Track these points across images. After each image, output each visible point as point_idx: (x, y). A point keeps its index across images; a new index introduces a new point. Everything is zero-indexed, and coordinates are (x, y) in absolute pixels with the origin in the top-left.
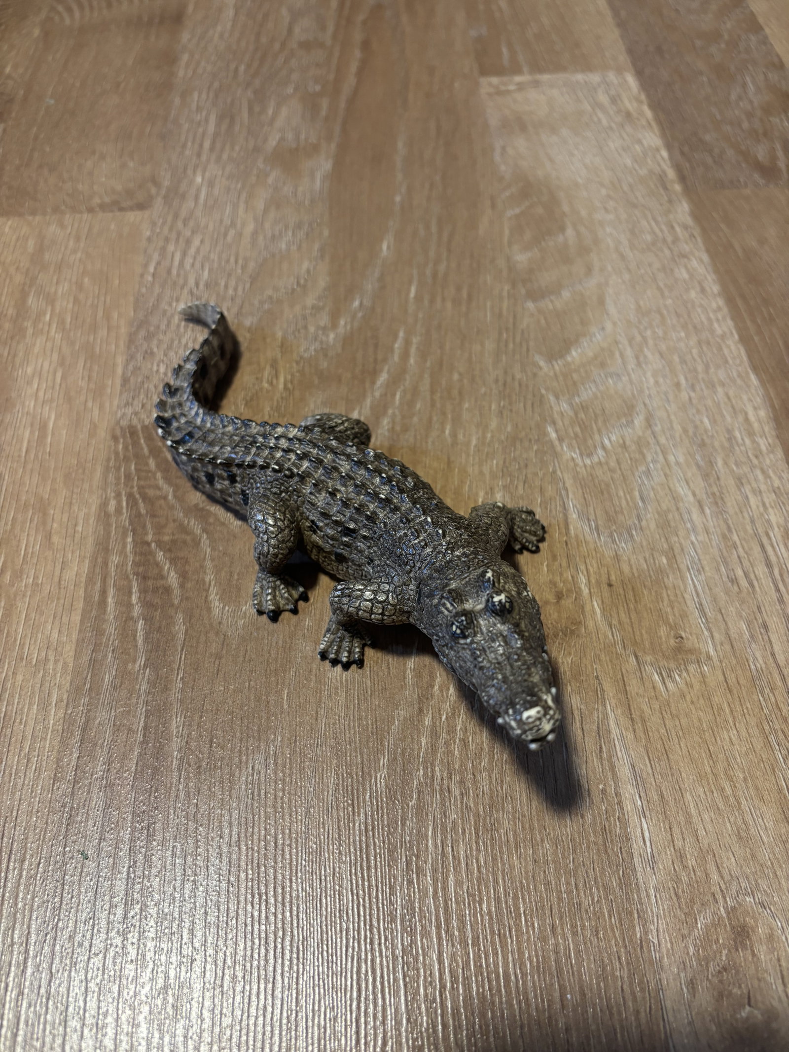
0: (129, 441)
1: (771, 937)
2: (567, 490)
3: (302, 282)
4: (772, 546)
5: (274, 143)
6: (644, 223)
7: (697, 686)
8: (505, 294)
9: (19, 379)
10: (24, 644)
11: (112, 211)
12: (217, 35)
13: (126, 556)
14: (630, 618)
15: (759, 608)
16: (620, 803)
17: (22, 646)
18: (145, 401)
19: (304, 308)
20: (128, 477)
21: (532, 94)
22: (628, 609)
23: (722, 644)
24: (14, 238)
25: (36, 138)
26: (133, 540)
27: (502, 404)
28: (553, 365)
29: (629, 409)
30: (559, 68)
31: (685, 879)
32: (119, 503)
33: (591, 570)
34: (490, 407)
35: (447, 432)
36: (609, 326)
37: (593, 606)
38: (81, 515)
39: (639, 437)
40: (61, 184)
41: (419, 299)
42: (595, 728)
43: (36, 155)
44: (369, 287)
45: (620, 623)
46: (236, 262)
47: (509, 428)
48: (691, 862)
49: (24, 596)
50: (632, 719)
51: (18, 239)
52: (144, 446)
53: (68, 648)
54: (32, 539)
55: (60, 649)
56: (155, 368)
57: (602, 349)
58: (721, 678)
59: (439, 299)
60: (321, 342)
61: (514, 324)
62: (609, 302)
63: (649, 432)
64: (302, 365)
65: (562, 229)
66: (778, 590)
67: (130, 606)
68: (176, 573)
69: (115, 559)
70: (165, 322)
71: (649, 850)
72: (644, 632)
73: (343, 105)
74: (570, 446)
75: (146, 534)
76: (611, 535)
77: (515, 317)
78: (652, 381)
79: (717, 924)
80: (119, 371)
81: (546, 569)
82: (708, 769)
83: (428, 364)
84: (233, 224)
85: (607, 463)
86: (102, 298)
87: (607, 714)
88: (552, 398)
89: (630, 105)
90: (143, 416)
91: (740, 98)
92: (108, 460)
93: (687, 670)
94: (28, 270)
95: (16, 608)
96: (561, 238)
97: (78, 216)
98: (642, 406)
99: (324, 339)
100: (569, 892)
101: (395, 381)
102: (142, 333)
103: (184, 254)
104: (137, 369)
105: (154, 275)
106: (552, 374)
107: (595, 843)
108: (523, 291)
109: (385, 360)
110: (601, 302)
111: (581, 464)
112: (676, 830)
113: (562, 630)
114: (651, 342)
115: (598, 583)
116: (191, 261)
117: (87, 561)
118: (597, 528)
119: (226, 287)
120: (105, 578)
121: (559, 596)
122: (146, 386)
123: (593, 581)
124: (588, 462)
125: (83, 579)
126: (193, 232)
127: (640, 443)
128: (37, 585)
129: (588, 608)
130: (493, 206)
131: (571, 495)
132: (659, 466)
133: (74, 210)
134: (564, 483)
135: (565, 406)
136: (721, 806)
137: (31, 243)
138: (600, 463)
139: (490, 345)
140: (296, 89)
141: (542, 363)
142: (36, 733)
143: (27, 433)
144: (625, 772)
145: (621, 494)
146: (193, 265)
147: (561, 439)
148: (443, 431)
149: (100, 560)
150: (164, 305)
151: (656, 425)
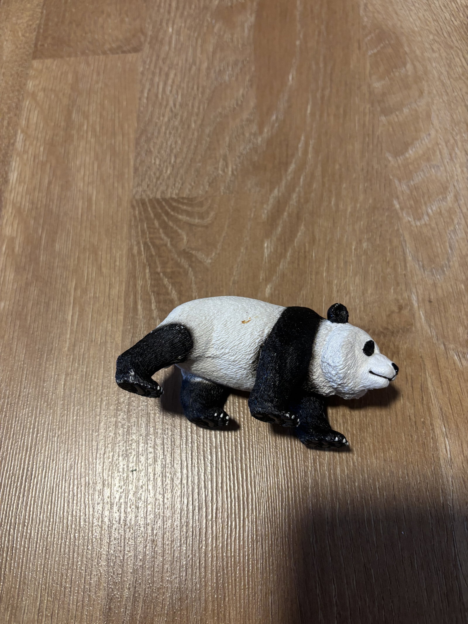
0: (142, 209)
2: (405, 241)
3: (240, 103)
6: (457, 59)
8: (367, 111)
9: (72, 169)
10: (92, 333)
11: (117, 53)
13: (146, 281)
14: (441, 322)
16: (433, 429)
17: (91, 333)
18: (149, 183)
19: (242, 120)
20: (143, 231)
22: (441, 316)
26: (150, 271)
27: (366, 185)
28: (397, 160)
29: (445, 189)
32: (139, 248)
33: (419, 292)
34: (359, 187)
35: (333, 203)
36: (433, 133)
37: (420, 314)
38: (118, 255)
39: (450, 208)
40: (84, 35)
41: (313, 114)
42: (419, 386)
43: (67, 15)
44: (282, 105)
45: (435, 325)
46: (198, 89)
47: (371, 201)
49: (89, 304)
50: (441, 382)
51: (62, 74)
52: (151, 212)
53: (117, 335)
54: (90, 270)
55: (113, 336)
56: (153, 161)
57: (428, 149)
59: (325, 115)
60: (253, 144)
61: (373, 131)
62: (433, 115)
63: (456, 204)
64: (242, 158)
65: (404, 64)
67: (151, 310)
68: (176, 291)
69: (140, 283)
70: (157, 131)
71: (449, 456)
72: (449, 330)
74: (408, 214)
75: (157, 267)
76: (431, 271)
77: (373, 126)
78: (459, 170)
80: (132, 163)
81: (392, 291)
83: (320, 158)
84: (194, 62)
85: (430, 225)
86: (117, 115)
87: (427, 378)
88: (397, 182)
90: (149, 193)
92: (131, 221)
94: (70, 95)
95: (86, 311)
96: (403, 71)
97: (97, 57)
98: (453, 187)
99: (255, 141)
101: (300, 168)
102: (144, 138)
103: (165, 84)
104: (142, 162)
105: (147, 98)
106: (396, 165)
107: (418, 451)
108: (379, 109)
109: (293, 155)
110: (429, 116)
111: (414, 225)
113: (401, 329)
114: (460, 144)
115: (423, 300)
117: (124, 284)
118: (423, 267)
119: (193, 106)
120: (135, 294)
121: (400, 308)
122: (149, 173)
123: (420, 299)
124: (418, 224)
125: (123, 295)
126: (170, 68)
127: (451, 212)
128: (96, 297)
129: (417, 315)
130: (359, 48)
131: (408, 245)
132: (462, 227)
134: (404, 237)
135: (404, 187)
137: (70, 76)
138: (426, 224)
139: (358, 146)
141: (390, 158)
142: (104, 384)
143: (80, 204)
144: (436, 411)
145: (438, 244)
146: (171, 91)
147: (402, 209)
148: (330, 203)
149: (131, 283)
150: (155, 119)
151: (461, 200)
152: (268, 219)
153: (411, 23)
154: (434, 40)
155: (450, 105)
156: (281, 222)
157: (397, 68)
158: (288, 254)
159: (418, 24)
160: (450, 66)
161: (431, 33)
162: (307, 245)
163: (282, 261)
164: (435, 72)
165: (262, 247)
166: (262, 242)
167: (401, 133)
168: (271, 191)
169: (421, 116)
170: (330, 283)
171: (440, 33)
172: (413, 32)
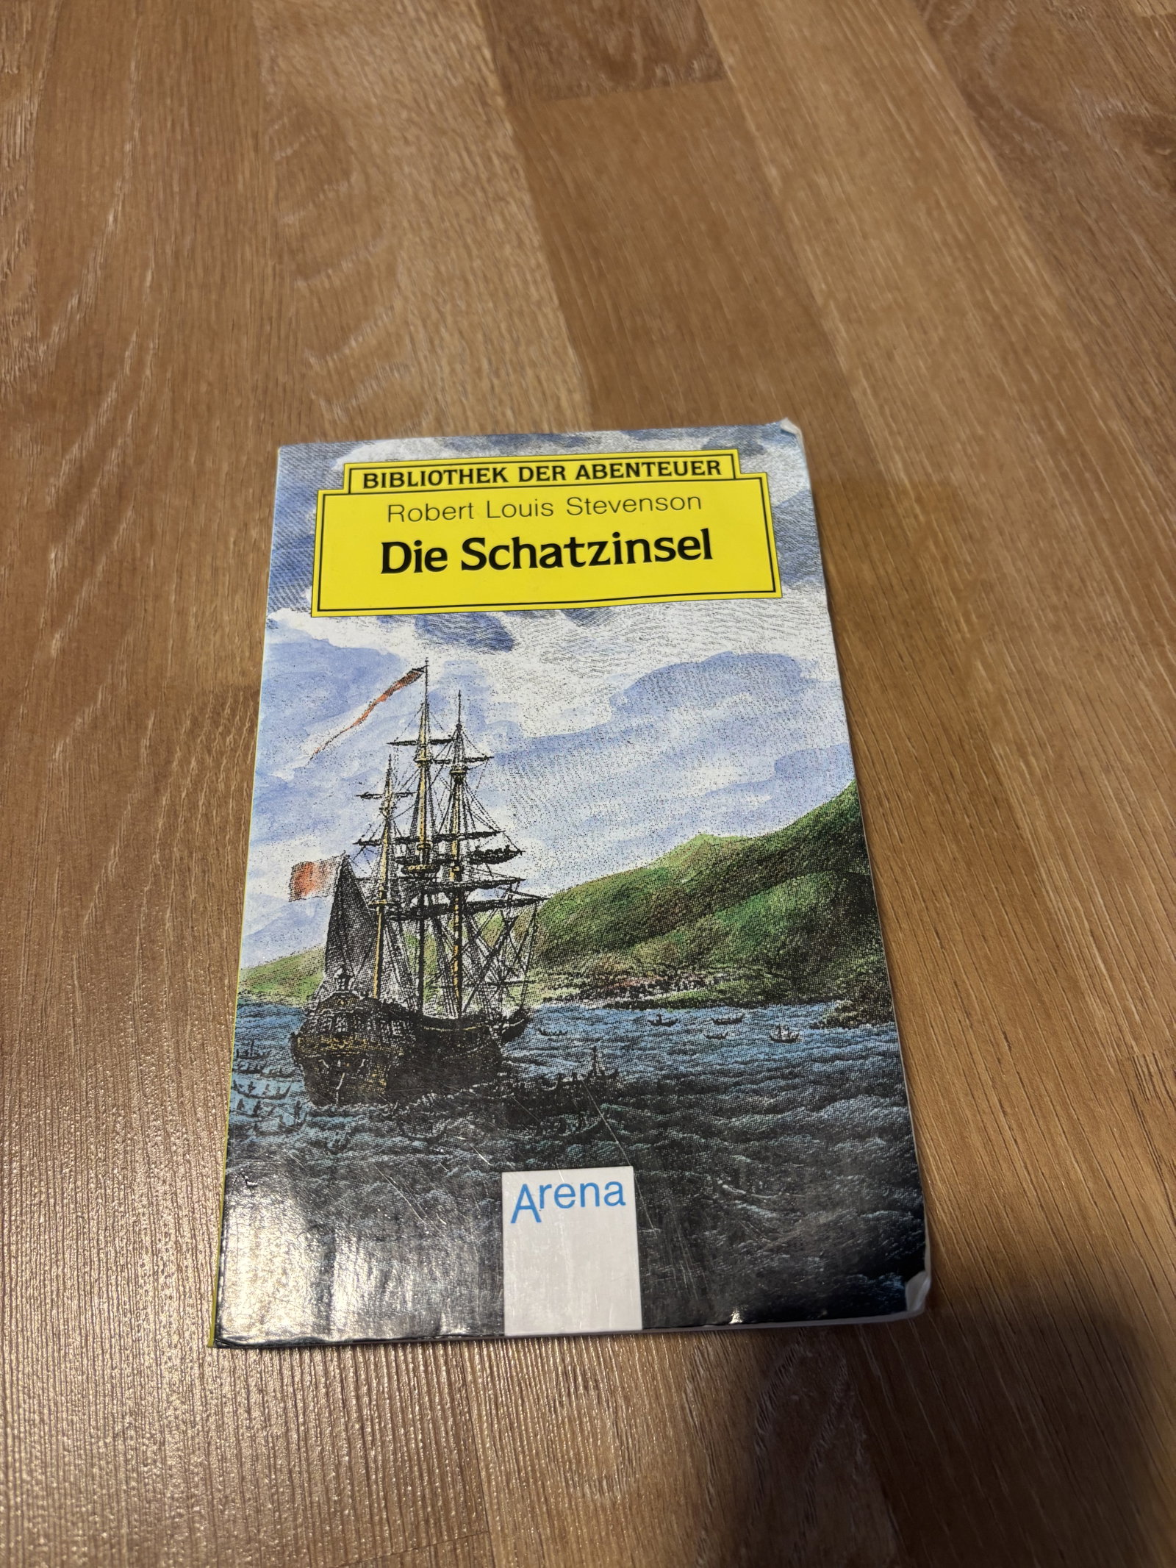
152: (57, 505)
153: (365, 88)
154: (410, 121)
155: (434, 247)
156: (86, 507)
157: (330, 183)
158: (100, 568)
159: (378, 92)
160: (438, 171)
161: (404, 106)
162: (138, 545)
163: (87, 582)
164: (408, 185)
165: (45, 560)
166: (45, 551)
167: (336, 309)
168: (65, 450)
169: (376, 273)
170: (182, 613)
171: (423, 105)
172: (368, 106)
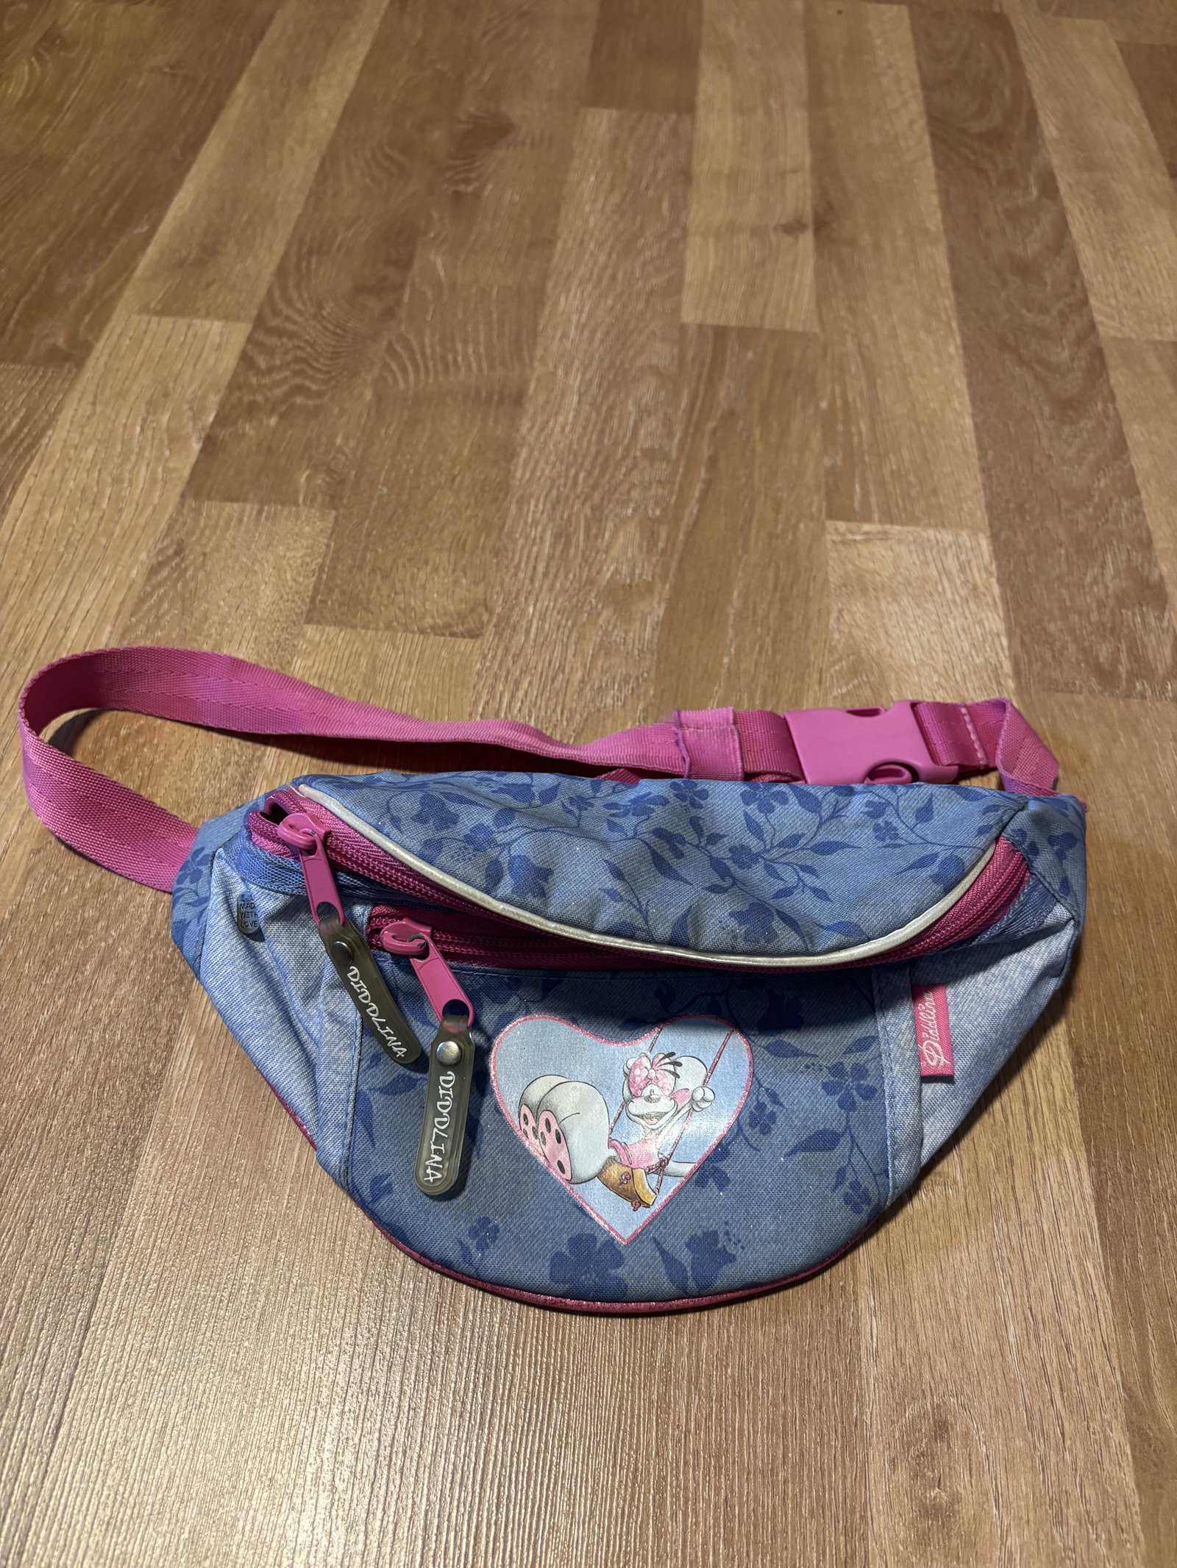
1: (966, 1435)
4: (1033, 1085)
5: (608, 575)
7: (939, 1207)
12: (558, 429)
15: (1009, 1142)
21: (879, 549)
23: (969, 1171)
24: (347, 653)
25: (369, 535)
30: (912, 520)
31: (901, 1374)
48: (909, 1361)
58: (963, 1202)
66: (1029, 1128)
73: (681, 537)
79: (923, 1416)
82: (937, 1283)
89: (979, 577)
91: (1095, 581)
93: (933, 1191)
100: (802, 1370)
112: (901, 1332)
116: (519, 704)
133: (407, 629)
136: (943, 1316)
140: (635, 510)
